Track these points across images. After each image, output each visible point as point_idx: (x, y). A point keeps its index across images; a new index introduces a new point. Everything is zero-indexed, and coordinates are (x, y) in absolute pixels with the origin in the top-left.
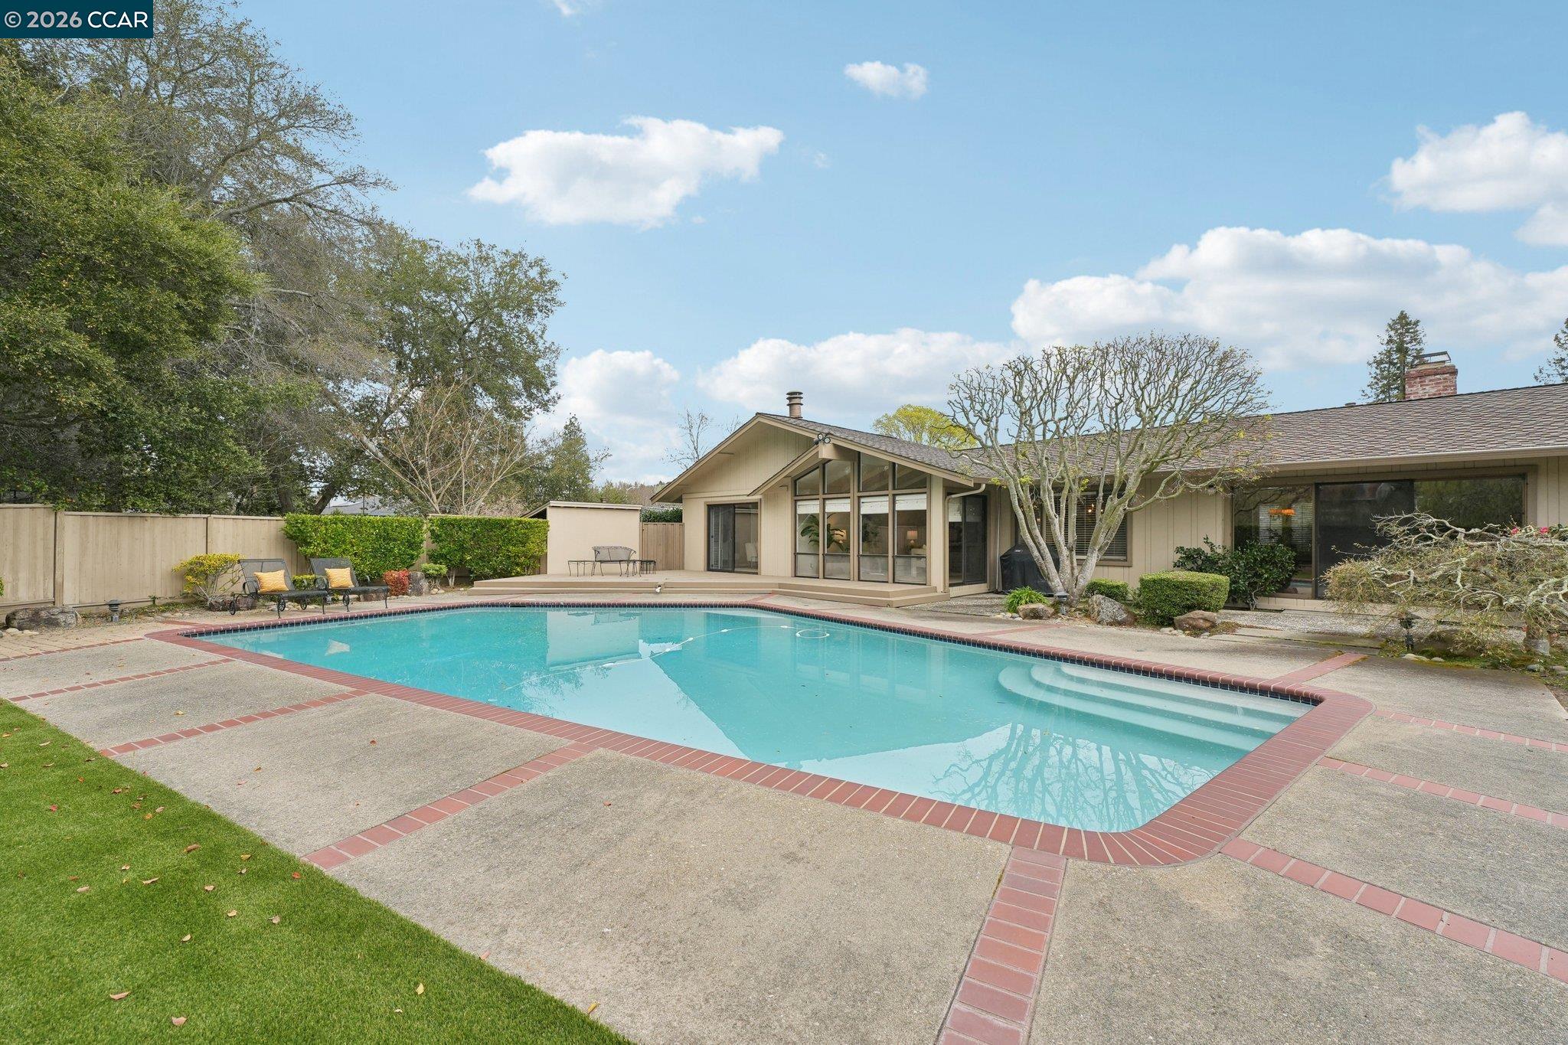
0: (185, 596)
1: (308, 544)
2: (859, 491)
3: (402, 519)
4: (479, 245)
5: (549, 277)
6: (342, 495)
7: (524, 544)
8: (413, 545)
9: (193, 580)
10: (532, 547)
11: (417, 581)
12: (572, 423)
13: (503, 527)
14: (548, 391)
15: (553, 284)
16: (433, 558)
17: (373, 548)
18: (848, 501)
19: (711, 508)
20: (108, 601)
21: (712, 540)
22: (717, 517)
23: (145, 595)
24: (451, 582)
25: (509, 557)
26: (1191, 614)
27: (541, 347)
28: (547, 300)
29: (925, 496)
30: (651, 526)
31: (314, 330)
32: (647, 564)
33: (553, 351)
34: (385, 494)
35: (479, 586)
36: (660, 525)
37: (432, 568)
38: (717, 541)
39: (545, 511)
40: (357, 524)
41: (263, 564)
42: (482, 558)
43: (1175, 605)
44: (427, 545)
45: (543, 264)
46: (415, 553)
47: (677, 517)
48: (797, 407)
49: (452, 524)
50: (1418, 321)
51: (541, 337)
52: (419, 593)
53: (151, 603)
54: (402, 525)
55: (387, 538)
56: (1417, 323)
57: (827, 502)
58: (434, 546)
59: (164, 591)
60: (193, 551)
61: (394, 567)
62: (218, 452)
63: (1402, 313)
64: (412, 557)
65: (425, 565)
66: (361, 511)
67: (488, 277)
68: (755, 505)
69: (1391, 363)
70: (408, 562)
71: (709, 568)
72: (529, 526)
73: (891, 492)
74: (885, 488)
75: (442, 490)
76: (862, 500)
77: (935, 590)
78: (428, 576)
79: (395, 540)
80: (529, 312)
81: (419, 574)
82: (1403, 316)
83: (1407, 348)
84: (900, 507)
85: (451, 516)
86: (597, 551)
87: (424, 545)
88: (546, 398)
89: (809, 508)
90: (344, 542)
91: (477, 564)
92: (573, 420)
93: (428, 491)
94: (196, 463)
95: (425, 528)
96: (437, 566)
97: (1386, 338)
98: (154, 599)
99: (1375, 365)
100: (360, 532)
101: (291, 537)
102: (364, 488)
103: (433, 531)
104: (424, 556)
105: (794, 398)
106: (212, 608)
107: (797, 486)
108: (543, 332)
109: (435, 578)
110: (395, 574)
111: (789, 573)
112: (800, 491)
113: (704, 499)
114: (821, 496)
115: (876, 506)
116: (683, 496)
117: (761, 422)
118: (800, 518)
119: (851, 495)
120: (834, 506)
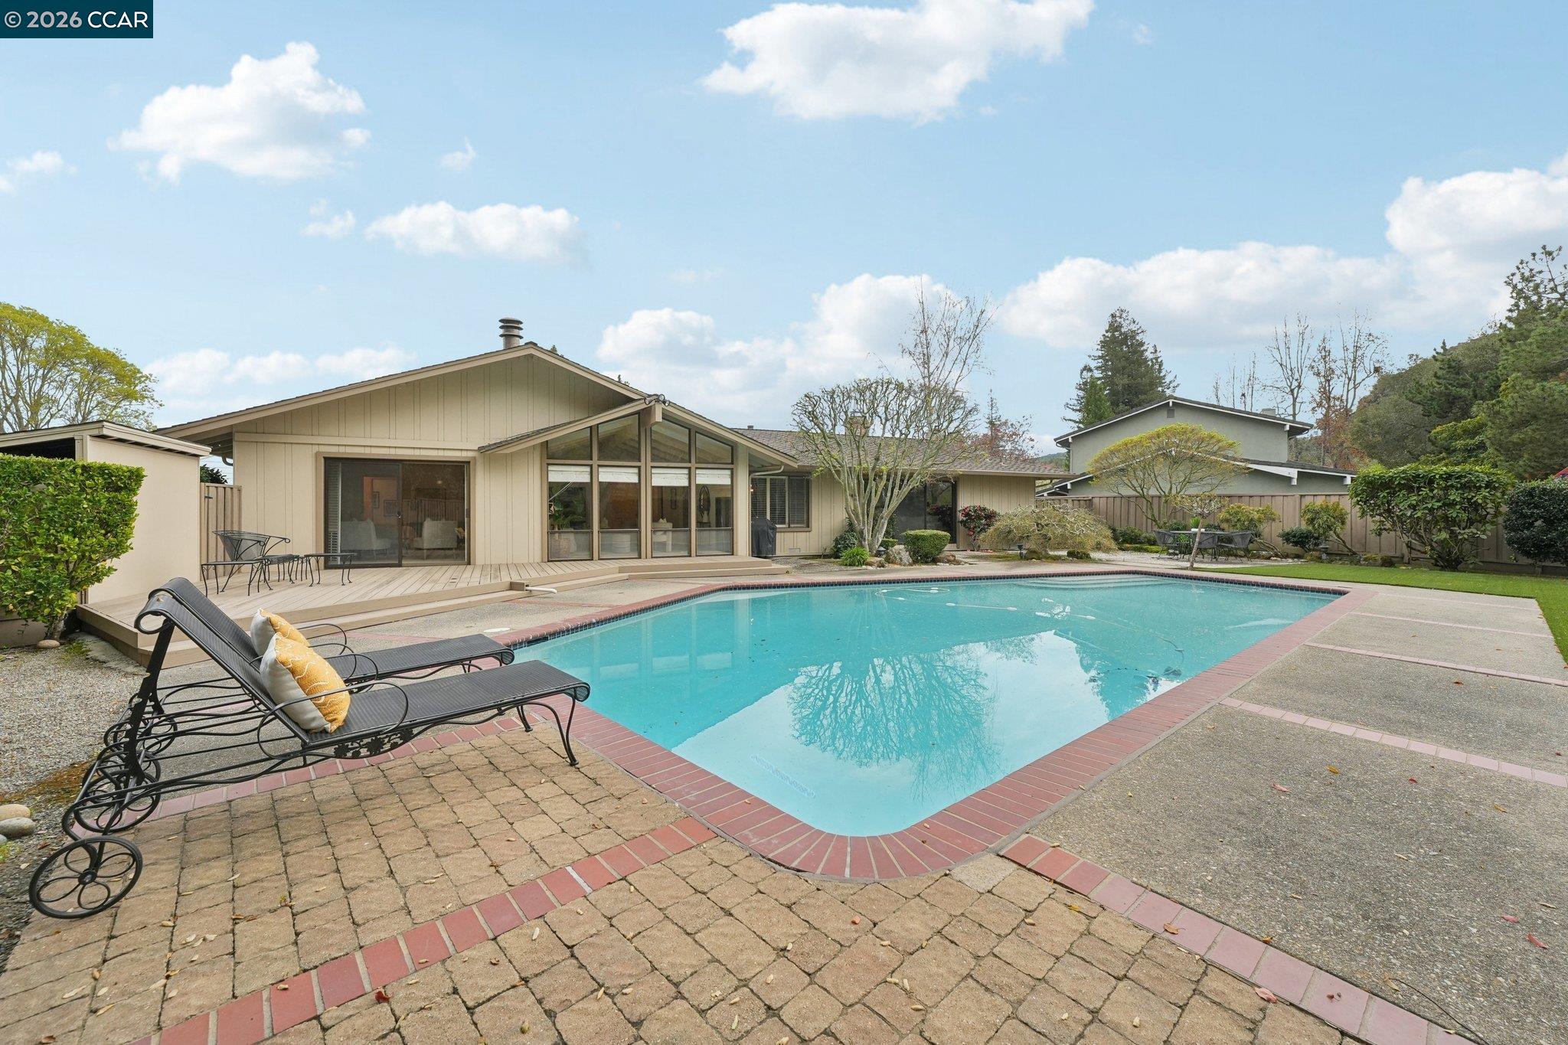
2: (652, 460)
18: (634, 470)
19: (327, 462)
26: (945, 554)
57: (601, 469)
73: (694, 464)
76: (653, 471)
84: (701, 480)
107: (551, 446)
111: (538, 559)
112: (553, 453)
113: (316, 448)
114: (595, 462)
115: (671, 478)
116: (236, 437)
117: (532, 356)
118: (552, 487)
119: (642, 464)
120: (611, 475)
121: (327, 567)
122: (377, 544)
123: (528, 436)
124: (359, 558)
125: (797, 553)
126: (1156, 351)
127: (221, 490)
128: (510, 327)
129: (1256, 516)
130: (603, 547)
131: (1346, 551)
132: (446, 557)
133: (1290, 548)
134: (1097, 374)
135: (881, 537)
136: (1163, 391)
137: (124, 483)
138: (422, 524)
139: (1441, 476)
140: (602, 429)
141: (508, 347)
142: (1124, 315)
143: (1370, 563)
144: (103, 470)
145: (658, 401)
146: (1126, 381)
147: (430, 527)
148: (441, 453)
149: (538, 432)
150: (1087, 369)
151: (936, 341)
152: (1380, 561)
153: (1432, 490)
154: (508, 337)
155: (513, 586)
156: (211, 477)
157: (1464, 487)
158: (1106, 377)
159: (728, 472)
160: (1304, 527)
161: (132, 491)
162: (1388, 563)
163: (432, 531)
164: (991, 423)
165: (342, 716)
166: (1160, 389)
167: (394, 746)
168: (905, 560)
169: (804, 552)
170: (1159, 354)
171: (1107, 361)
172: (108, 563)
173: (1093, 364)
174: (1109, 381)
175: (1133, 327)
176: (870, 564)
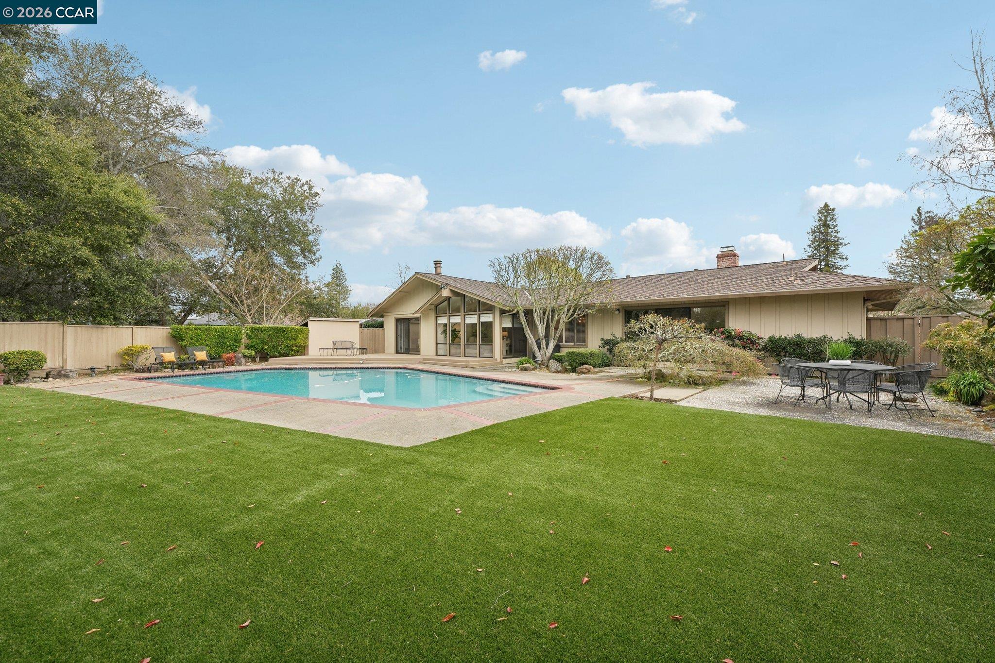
0: (122, 366)
1: (183, 340)
2: (464, 312)
3: (231, 327)
4: (274, 172)
5: (314, 190)
6: (195, 313)
7: (295, 340)
8: (237, 340)
9: (128, 358)
10: (300, 341)
11: (239, 359)
12: (337, 267)
13: (285, 331)
14: (315, 254)
15: (317, 194)
16: (248, 347)
17: (216, 342)
18: (460, 317)
19: (397, 320)
20: (89, 367)
21: (399, 338)
22: (401, 324)
23: (104, 365)
24: (257, 360)
25: (288, 347)
26: (582, 367)
27: (311, 228)
28: (313, 203)
29: (492, 315)
30: (366, 330)
31: (183, 229)
32: (363, 350)
33: (317, 231)
34: (221, 312)
35: (271, 361)
36: (371, 330)
37: (247, 352)
38: (401, 338)
39: (307, 322)
40: (207, 329)
41: (164, 349)
42: (273, 347)
43: (576, 363)
44: (244, 340)
45: (311, 183)
46: (238, 345)
47: (381, 325)
48: (439, 268)
49: (257, 329)
50: (834, 209)
51: (311, 222)
52: (240, 364)
53: (106, 369)
54: (231, 330)
55: (224, 337)
56: (833, 210)
57: (451, 317)
58: (248, 341)
59: (113, 363)
60: (126, 344)
61: (227, 352)
62: (139, 295)
63: (826, 204)
64: (237, 347)
65: (243, 351)
66: (206, 323)
67: (279, 191)
68: (418, 319)
69: (820, 232)
70: (235, 350)
71: (397, 352)
72: (299, 331)
73: (478, 313)
74: (475, 311)
75: (253, 312)
76: (466, 316)
77: (496, 360)
78: (245, 357)
79: (227, 338)
80: (303, 211)
81: (240, 355)
82: (826, 205)
83: (829, 224)
84: (482, 320)
85: (257, 326)
86: (334, 343)
87: (243, 341)
88: (314, 258)
89: (443, 320)
90: (201, 339)
91: (271, 350)
92: (338, 265)
93: (245, 312)
94: (129, 301)
95: (243, 331)
96: (250, 351)
97: (818, 218)
98: (108, 367)
99: (811, 234)
100: (209, 334)
101: (174, 337)
102: (207, 309)
103: (247, 334)
104: (243, 346)
105: (437, 264)
106: (137, 371)
107: (438, 309)
108: (312, 219)
109: (249, 357)
110: (228, 355)
111: (434, 354)
112: (438, 312)
113: (394, 316)
115: (472, 319)
116: (384, 314)
117: (417, 277)
118: (439, 326)
119: (461, 314)
120: (454, 320)
140: (451, 300)
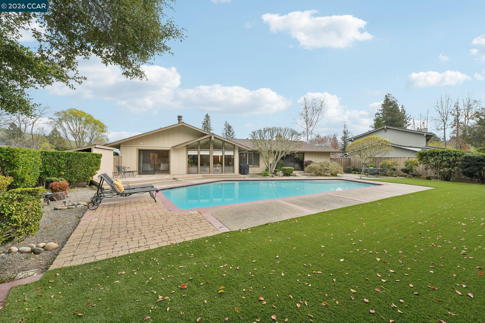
2: (213, 149)
21: (140, 163)
43: (290, 172)
57: (201, 151)
68: (168, 151)
73: (224, 150)
74: (221, 149)
76: (214, 152)
84: (226, 154)
89: (192, 153)
107: (188, 146)
111: (185, 173)
112: (189, 148)
113: (137, 147)
114: (199, 150)
115: (218, 153)
116: (121, 145)
117: (183, 125)
118: (189, 156)
119: (210, 150)
120: (203, 153)
121: (139, 174)
122: (150, 169)
123: (182, 144)
124: (147, 172)
125: (256, 173)
126: (403, 107)
127: (118, 157)
128: (180, 118)
129: (390, 164)
130: (201, 171)
131: (418, 175)
132: (166, 172)
133: (403, 174)
134: (381, 116)
135: (274, 169)
136: (406, 121)
137: (99, 157)
138: (160, 165)
139: (440, 152)
140: (201, 142)
141: (179, 123)
142: (390, 96)
143: (423, 178)
144: (96, 154)
145: (213, 135)
146: (390, 118)
147: (162, 165)
148: (163, 148)
149: (185, 143)
150: (378, 114)
151: (310, 111)
152: (426, 178)
153: (438, 156)
154: (179, 120)
155: (174, 179)
156: (116, 154)
157: (447, 155)
158: (384, 117)
159: (233, 152)
160: (405, 167)
161: (100, 158)
162: (429, 178)
163: (163, 167)
164: (345, 132)
165: (122, 191)
166: (404, 120)
167: (128, 196)
168: (280, 175)
169: (257, 173)
170: (404, 108)
171: (385, 111)
172: (96, 172)
173: (380, 112)
174: (384, 118)
175: (393, 100)
176: (269, 176)
